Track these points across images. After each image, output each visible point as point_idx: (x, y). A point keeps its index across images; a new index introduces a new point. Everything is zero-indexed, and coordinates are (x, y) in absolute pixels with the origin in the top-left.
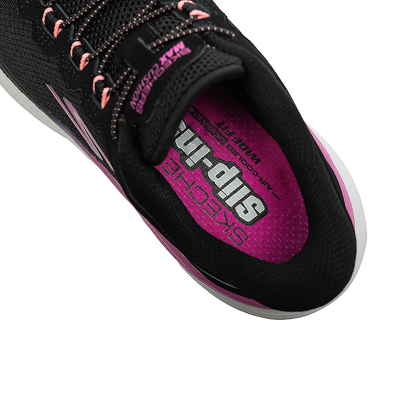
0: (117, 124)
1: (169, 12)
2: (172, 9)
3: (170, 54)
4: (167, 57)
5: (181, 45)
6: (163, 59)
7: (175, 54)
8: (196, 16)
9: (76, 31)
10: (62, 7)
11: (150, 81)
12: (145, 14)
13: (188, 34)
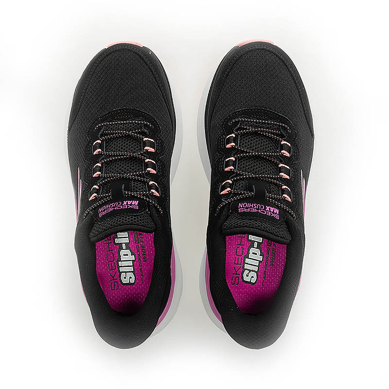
0: (89, 212)
1: (144, 182)
2: (147, 181)
3: (129, 203)
4: (127, 203)
5: (137, 203)
6: (125, 203)
7: (131, 205)
8: (153, 193)
9: (103, 159)
10: (106, 144)
11: (113, 207)
12: (134, 175)
13: (143, 199)
